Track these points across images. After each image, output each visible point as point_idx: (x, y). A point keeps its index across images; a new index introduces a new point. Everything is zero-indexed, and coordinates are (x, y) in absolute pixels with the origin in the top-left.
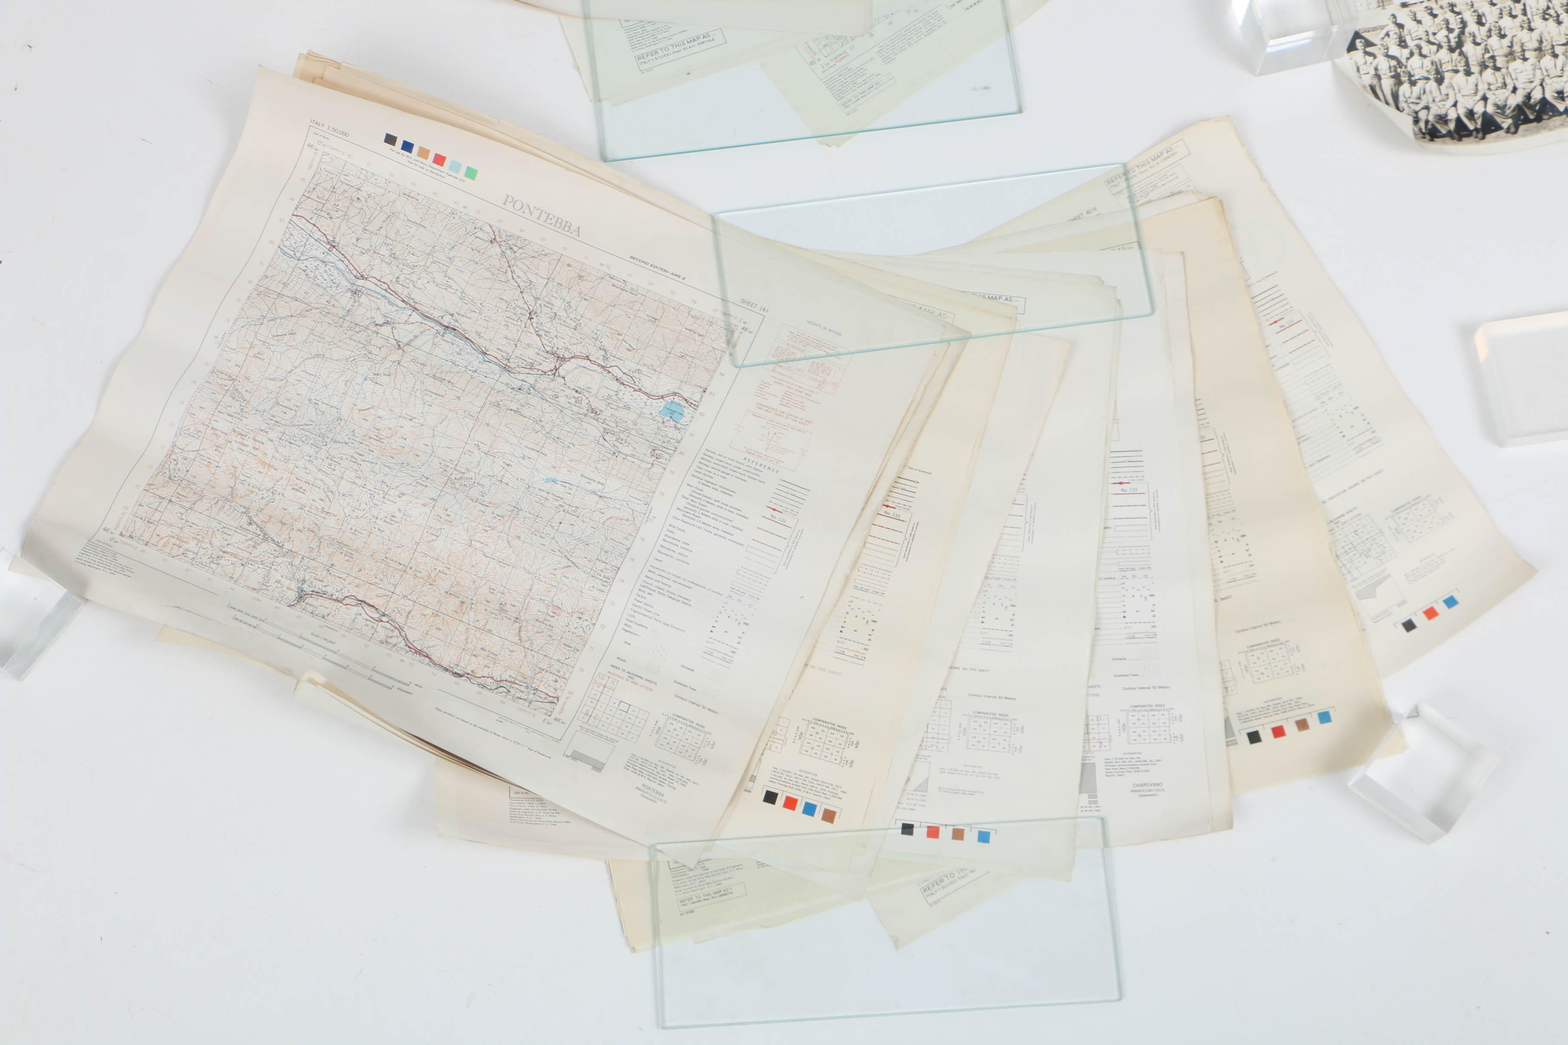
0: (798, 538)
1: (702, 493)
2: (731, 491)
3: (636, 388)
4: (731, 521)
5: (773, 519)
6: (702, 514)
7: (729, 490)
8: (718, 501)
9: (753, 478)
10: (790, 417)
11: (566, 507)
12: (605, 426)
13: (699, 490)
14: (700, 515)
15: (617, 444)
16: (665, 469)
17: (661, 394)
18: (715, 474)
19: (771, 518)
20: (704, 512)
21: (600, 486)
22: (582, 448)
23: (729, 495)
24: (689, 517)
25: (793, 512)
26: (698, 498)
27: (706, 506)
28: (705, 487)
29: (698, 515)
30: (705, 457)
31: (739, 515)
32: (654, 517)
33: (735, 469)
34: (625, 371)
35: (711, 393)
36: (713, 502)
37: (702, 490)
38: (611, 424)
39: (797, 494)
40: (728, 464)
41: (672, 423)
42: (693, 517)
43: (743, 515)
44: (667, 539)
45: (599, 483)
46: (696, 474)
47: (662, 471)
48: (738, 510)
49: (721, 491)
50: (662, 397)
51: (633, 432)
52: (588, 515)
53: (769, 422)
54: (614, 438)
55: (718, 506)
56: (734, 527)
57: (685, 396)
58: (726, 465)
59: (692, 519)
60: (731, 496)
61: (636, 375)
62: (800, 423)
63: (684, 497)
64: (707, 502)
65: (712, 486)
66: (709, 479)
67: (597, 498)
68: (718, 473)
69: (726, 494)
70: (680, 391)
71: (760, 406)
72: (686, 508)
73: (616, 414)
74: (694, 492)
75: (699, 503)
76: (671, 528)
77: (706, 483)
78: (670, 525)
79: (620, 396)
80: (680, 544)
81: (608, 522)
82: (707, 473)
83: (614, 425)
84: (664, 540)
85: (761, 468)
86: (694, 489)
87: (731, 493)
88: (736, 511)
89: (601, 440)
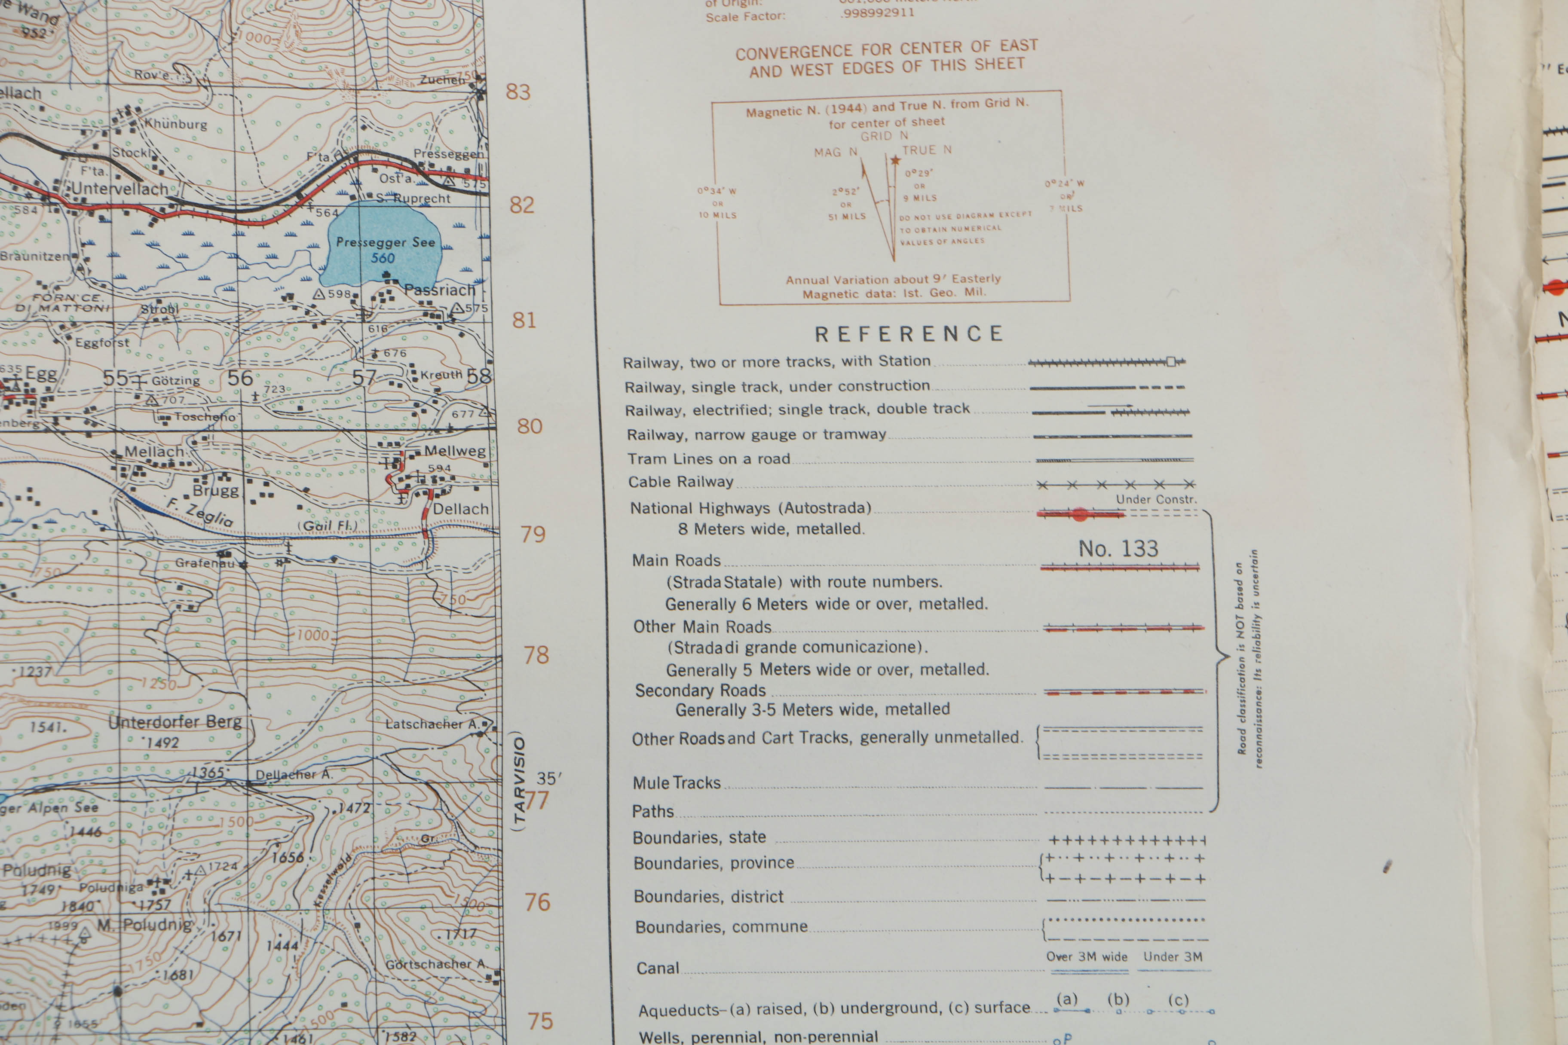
0: (1249, 597)
1: (717, 573)
2: (843, 510)
3: (158, 201)
4: (911, 648)
5: (1095, 560)
6: (766, 669)
7: (830, 508)
8: (812, 581)
9: (907, 409)
10: (926, 58)
11: (107, 903)
12: (106, 442)
13: (700, 562)
14: (757, 679)
15: (216, 505)
16: (493, 531)
17: (288, 184)
18: (729, 460)
19: (1086, 559)
20: (767, 659)
21: (228, 738)
22: (59, 591)
23: (847, 530)
24: (710, 711)
25: (1169, 492)
26: (715, 606)
27: (764, 627)
28: (718, 538)
29: (749, 683)
30: (640, 400)
31: (937, 605)
32: (547, 777)
33: (804, 399)
34: (67, 140)
35: (511, 90)
36: (787, 593)
37: (714, 561)
38: (127, 420)
39: (1138, 400)
40: (759, 388)
41: (404, 301)
42: (727, 701)
43: (952, 597)
44: (648, 852)
45: (212, 722)
46: (646, 496)
47: (486, 544)
48: (920, 583)
49: (801, 529)
50: (302, 198)
51: (253, 418)
52: (228, 897)
53: (839, 118)
54: (184, 484)
55: (820, 605)
56: (938, 671)
57: (404, 148)
58: (755, 400)
59: (726, 712)
60: (857, 529)
61: (126, 140)
62: (981, 65)
63: (648, 626)
64: (763, 604)
65: (747, 521)
66: (718, 496)
67: (236, 800)
68: (739, 448)
69: (831, 530)
70: (369, 139)
71: (758, 63)
72: (681, 671)
73: (127, 361)
74: (681, 582)
75: (731, 626)
76: (648, 798)
77: (712, 520)
78: (639, 783)
79: (100, 269)
80: (725, 853)
81: (338, 895)
82: (692, 471)
83: (145, 420)
84: (639, 863)
85: (916, 348)
86: (673, 570)
87: (849, 519)
88: (914, 595)
89: (131, 520)
